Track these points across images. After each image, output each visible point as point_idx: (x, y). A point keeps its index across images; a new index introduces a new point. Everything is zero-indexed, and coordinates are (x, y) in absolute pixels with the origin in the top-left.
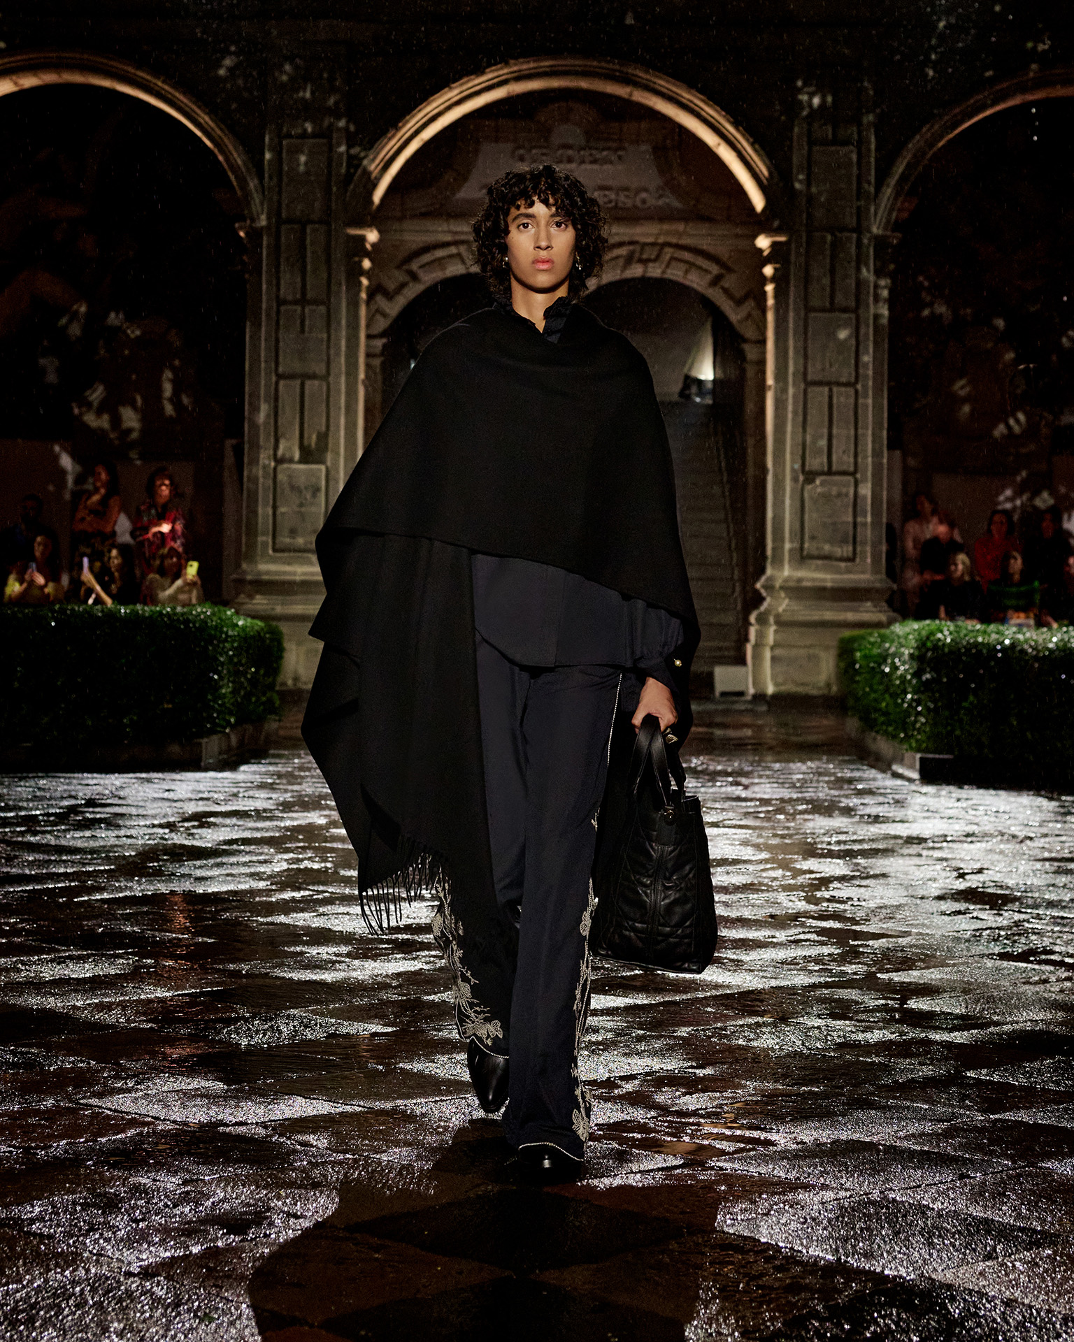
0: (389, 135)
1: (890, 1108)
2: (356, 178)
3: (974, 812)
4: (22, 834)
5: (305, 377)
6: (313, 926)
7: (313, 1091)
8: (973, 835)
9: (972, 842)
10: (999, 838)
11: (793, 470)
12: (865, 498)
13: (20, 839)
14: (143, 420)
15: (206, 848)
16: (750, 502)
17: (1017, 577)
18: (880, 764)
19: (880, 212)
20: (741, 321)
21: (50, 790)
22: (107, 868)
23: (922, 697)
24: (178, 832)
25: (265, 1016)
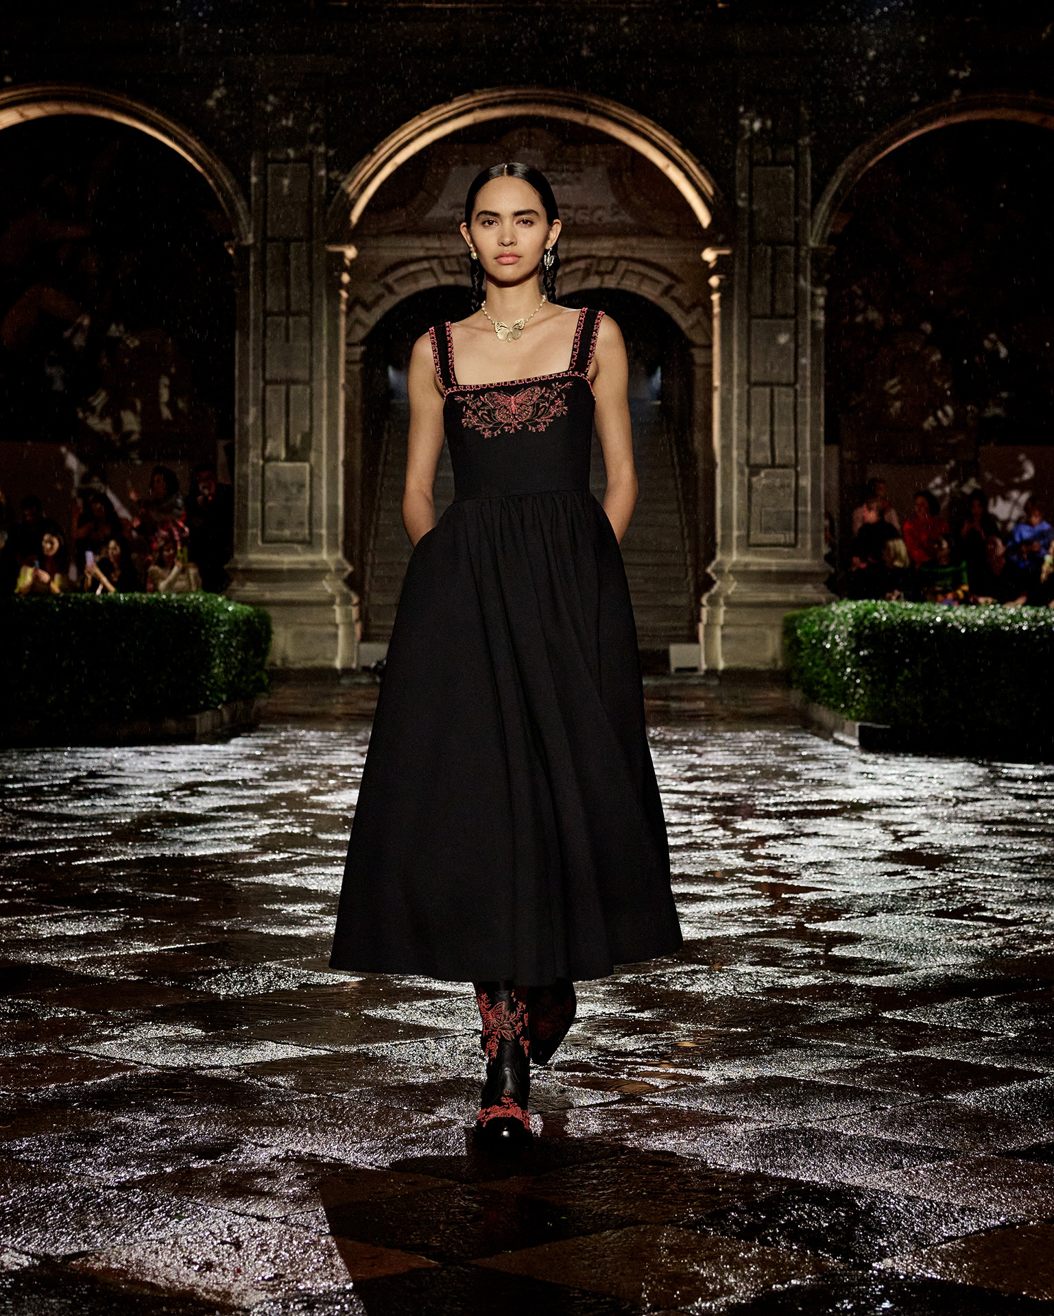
0: (366, 159)
1: (811, 1047)
2: (335, 199)
3: (910, 779)
4: (27, 803)
5: (290, 382)
6: (291, 885)
7: (284, 1037)
8: (910, 800)
9: (909, 806)
11: (738, 463)
12: (804, 488)
13: (25, 808)
14: (143, 423)
15: (195, 815)
16: (701, 494)
17: (945, 559)
18: (822, 732)
19: (816, 226)
20: (692, 327)
21: (54, 763)
22: (104, 834)
23: (861, 670)
24: (171, 801)
25: (244, 969)
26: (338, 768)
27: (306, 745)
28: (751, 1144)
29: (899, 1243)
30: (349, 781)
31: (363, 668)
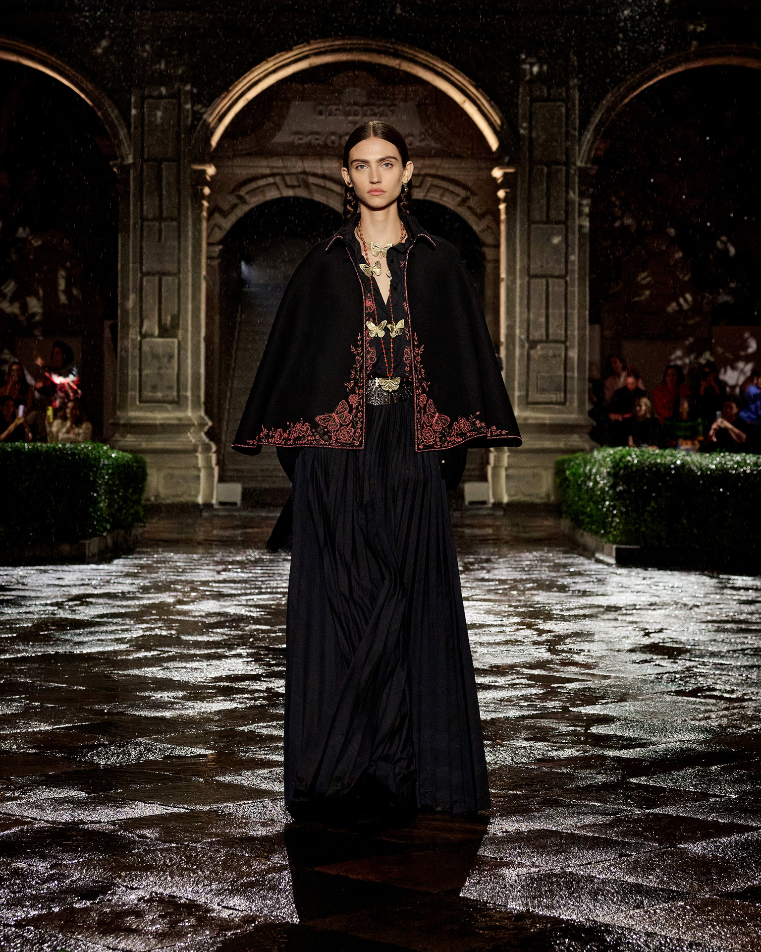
0: (223, 96)
1: (573, 806)
2: (198, 128)
3: (655, 588)
5: (163, 274)
6: (159, 677)
7: (150, 798)
8: (655, 604)
9: (654, 609)
10: (675, 606)
11: (521, 340)
12: (572, 359)
14: (44, 307)
15: (83, 621)
17: (685, 415)
18: (586, 553)
19: (582, 151)
20: (482, 231)
22: (10, 635)
23: (617, 503)
24: (64, 609)
25: (120, 743)
26: (199, 583)
27: (174, 564)
28: (523, 887)
30: (207, 593)
31: (222, 504)
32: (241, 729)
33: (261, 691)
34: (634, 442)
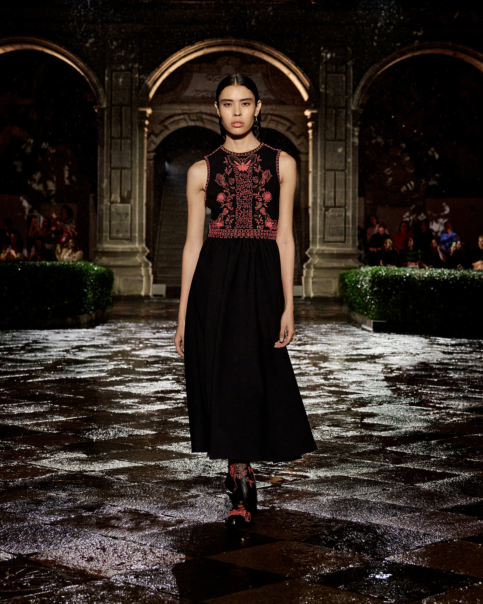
0: (156, 70)
2: (142, 88)
3: (395, 344)
4: (7, 354)
5: (122, 168)
6: (124, 391)
7: (122, 458)
8: (395, 353)
9: (394, 356)
10: (406, 354)
11: (320, 206)
12: (349, 217)
13: (5, 357)
14: (56, 187)
15: (81, 360)
16: (303, 219)
17: (411, 248)
18: (357, 325)
19: (355, 101)
20: (299, 145)
21: (18, 337)
22: (41, 368)
23: (374, 297)
24: (70, 354)
25: (104, 428)
26: (144, 339)
27: (129, 329)
28: (330, 505)
29: (397, 549)
31: (155, 295)
32: (170, 420)
33: (180, 399)
34: (383, 263)
